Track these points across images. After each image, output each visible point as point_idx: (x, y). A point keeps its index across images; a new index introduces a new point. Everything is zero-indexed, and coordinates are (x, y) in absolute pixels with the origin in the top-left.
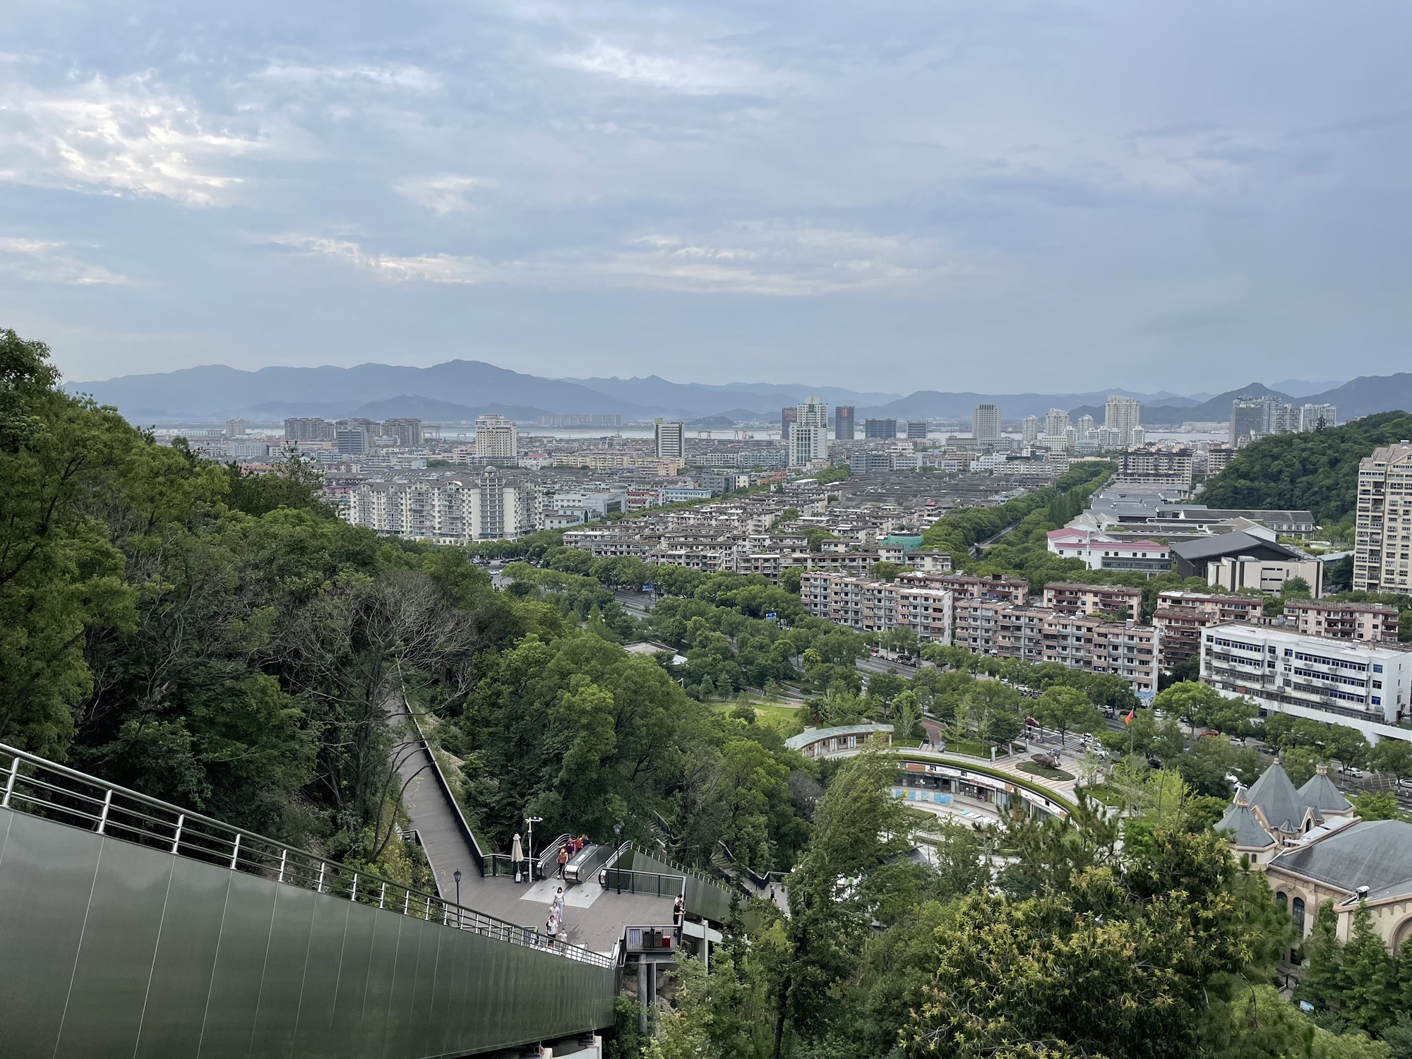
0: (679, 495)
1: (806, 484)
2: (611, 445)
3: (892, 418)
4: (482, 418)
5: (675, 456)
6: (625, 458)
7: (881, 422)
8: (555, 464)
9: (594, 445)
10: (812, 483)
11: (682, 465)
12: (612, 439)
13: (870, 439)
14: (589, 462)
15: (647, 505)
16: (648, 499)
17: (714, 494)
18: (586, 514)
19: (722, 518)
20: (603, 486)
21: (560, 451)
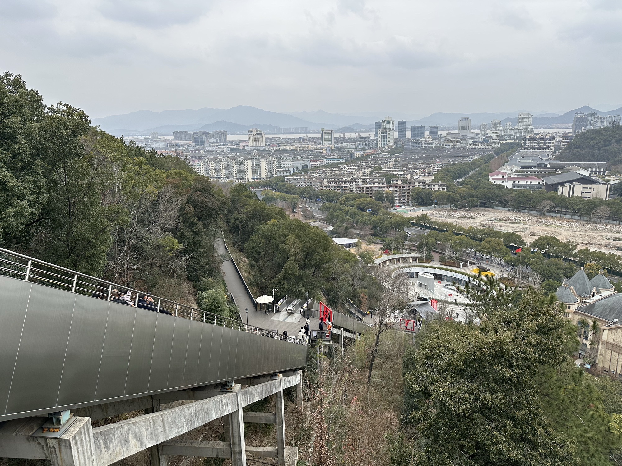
0: (331, 161)
1: (385, 155)
2: (303, 140)
3: (423, 125)
4: (251, 130)
5: (330, 145)
6: (309, 146)
7: (418, 127)
8: (281, 149)
9: (296, 141)
10: (388, 155)
11: (333, 148)
12: (304, 138)
14: (294, 147)
15: (318, 165)
16: (319, 163)
17: (346, 160)
18: (294, 170)
19: (349, 170)
20: (300, 158)
21: (283, 143)
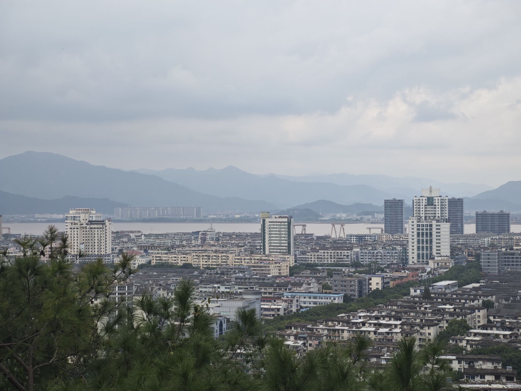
0: (307, 300)
1: (447, 287)
2: (204, 240)
3: (506, 211)
4: (72, 212)
5: (284, 253)
6: (230, 256)
7: (493, 215)
8: (154, 263)
9: (188, 240)
11: (292, 264)
12: (205, 234)
13: (482, 234)
14: (190, 259)
15: (281, 313)
16: (282, 305)
17: (347, 299)
18: (221, 325)
19: (382, 330)
20: (222, 289)
21: (153, 247)
